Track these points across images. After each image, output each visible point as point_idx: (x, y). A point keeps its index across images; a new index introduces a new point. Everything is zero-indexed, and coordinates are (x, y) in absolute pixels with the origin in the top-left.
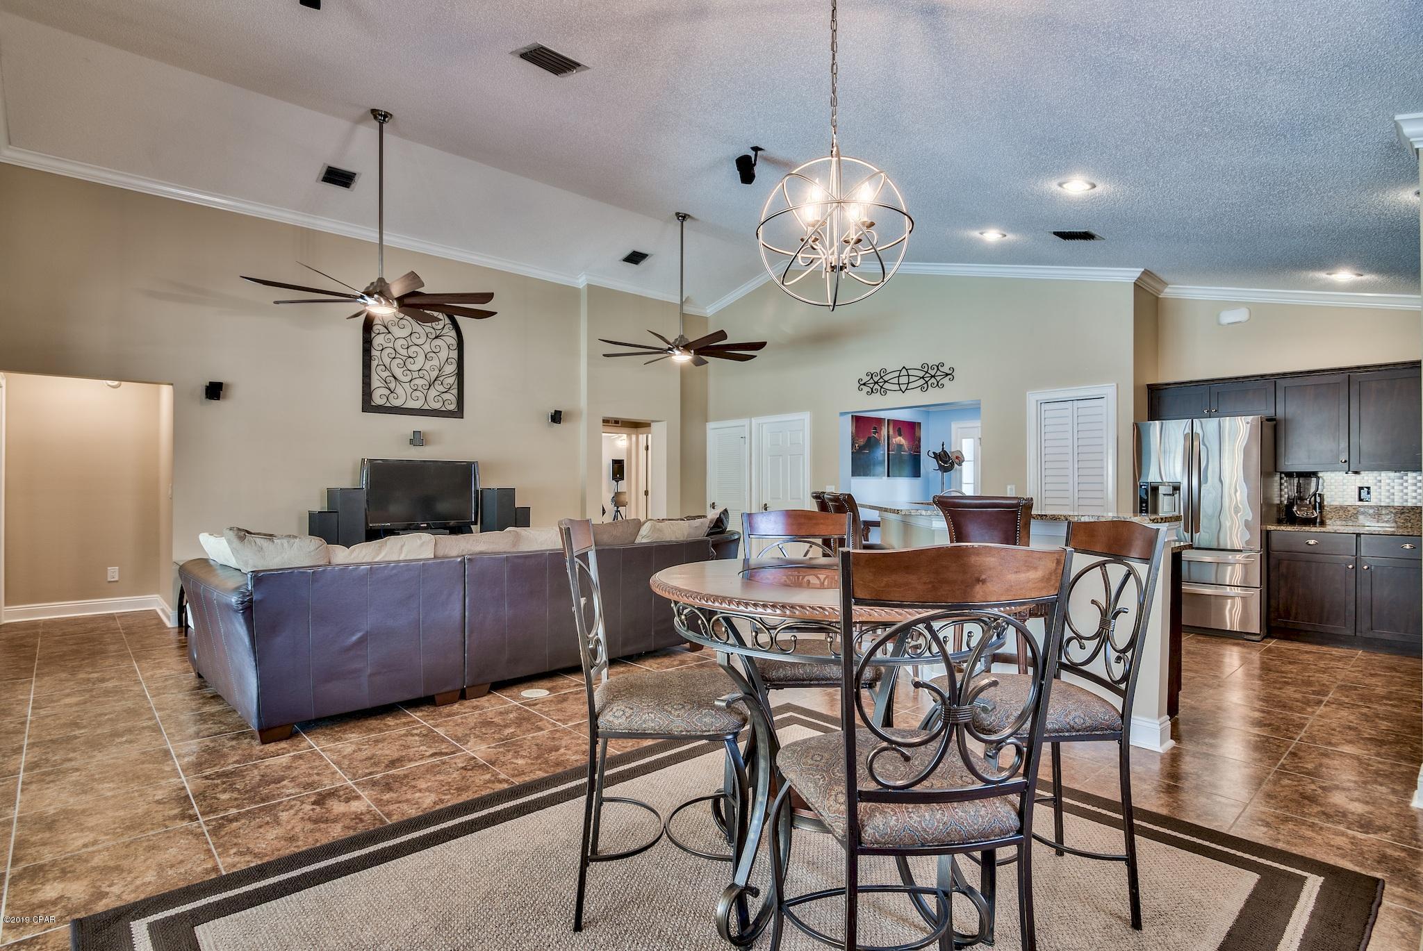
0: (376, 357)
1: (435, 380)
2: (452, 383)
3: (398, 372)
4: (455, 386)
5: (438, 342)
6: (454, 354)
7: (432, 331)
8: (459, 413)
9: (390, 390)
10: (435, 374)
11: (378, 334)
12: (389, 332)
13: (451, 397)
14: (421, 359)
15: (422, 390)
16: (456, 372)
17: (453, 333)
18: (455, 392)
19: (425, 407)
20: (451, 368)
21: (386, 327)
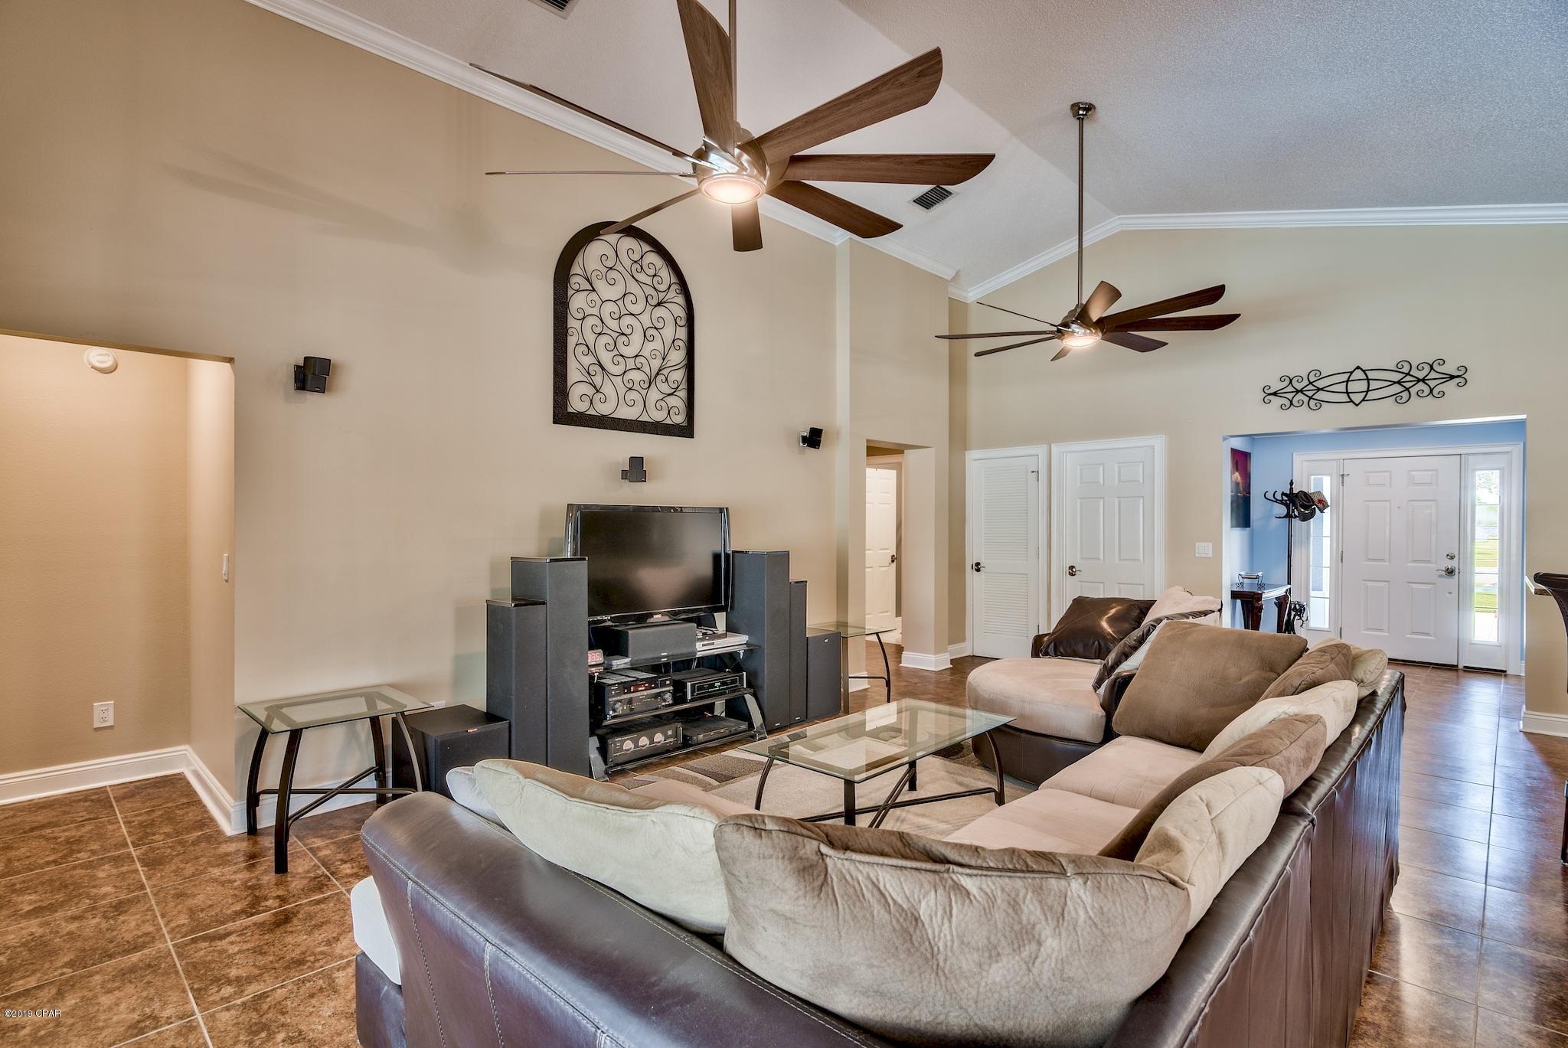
0: (573, 330)
1: (658, 374)
2: (679, 380)
3: (606, 358)
4: (684, 385)
5: (660, 312)
6: (682, 333)
7: (654, 293)
8: (686, 430)
9: (595, 387)
10: (656, 364)
11: (578, 291)
12: (594, 290)
13: (678, 402)
14: (637, 338)
15: (638, 388)
16: (684, 363)
17: (680, 300)
18: (683, 394)
19: (645, 418)
20: (678, 356)
21: (588, 280)
